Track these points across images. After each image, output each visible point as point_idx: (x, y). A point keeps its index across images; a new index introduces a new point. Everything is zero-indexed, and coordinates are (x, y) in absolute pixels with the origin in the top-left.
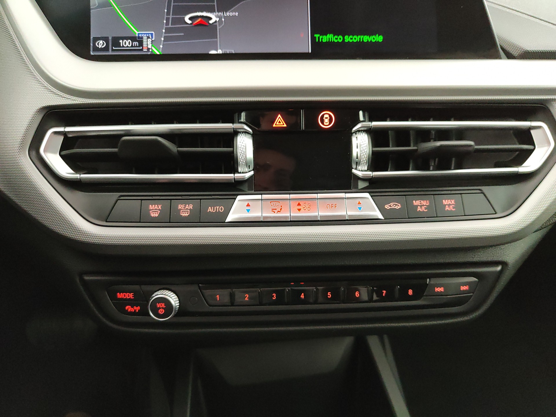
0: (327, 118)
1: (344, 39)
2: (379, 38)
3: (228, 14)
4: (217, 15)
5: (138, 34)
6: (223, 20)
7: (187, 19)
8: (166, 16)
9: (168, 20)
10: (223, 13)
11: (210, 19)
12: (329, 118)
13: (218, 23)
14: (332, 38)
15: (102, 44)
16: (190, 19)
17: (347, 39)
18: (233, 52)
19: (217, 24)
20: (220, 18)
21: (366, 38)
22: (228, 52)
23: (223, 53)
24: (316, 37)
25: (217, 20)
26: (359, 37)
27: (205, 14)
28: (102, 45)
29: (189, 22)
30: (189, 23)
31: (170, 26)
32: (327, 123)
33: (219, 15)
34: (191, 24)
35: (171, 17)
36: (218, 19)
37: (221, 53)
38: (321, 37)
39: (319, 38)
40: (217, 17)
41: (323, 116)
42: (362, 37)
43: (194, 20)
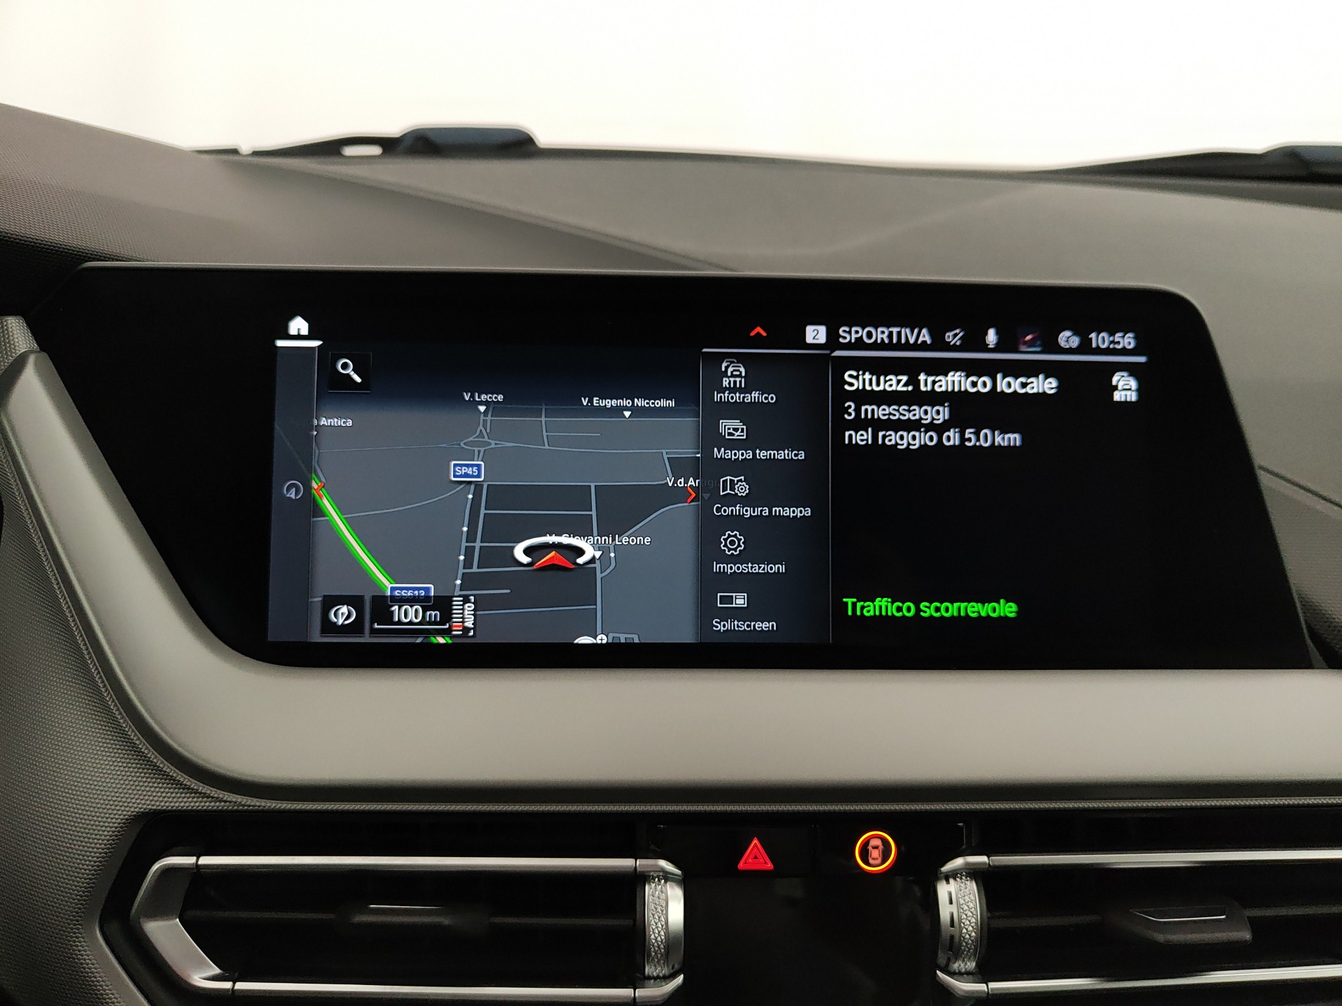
0: (876, 847)
1: (918, 610)
2: (1007, 609)
3: (625, 539)
4: (596, 543)
5: (393, 589)
6: (612, 555)
7: (519, 553)
8: (464, 544)
9: (469, 552)
10: (614, 540)
11: (581, 552)
12: (881, 847)
13: (598, 562)
14: (887, 607)
15: (347, 613)
16: (527, 551)
17: (929, 610)
18: (636, 641)
19: (597, 565)
20: (604, 550)
21: (974, 609)
22: (623, 641)
23: (610, 641)
24: (847, 603)
25: (597, 557)
26: (956, 605)
27: (565, 540)
28: (346, 619)
29: (525, 559)
30: (525, 562)
31: (475, 569)
32: (877, 859)
33: (603, 543)
34: (529, 565)
35: (478, 544)
36: (598, 554)
37: (604, 642)
38: (859, 605)
39: (854, 605)
40: (596, 546)
41: (866, 843)
42: (963, 605)
43: (537, 554)
